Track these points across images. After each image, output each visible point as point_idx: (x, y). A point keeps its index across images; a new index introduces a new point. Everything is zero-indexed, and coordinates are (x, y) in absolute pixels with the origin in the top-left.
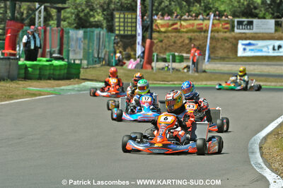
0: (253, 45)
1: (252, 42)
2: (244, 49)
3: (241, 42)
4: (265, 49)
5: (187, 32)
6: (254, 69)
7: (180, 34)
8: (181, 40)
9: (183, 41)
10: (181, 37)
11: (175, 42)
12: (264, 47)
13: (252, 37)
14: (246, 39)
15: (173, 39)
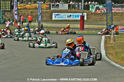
0: (59, 15)
1: (59, 14)
2: (55, 17)
3: (54, 14)
4: (64, 17)
5: (30, 9)
6: (61, 25)
7: (27, 10)
8: (27, 13)
9: (29, 13)
10: (27, 11)
11: (25, 14)
12: (63, 16)
13: (59, 11)
14: (56, 12)
15: (24, 12)
